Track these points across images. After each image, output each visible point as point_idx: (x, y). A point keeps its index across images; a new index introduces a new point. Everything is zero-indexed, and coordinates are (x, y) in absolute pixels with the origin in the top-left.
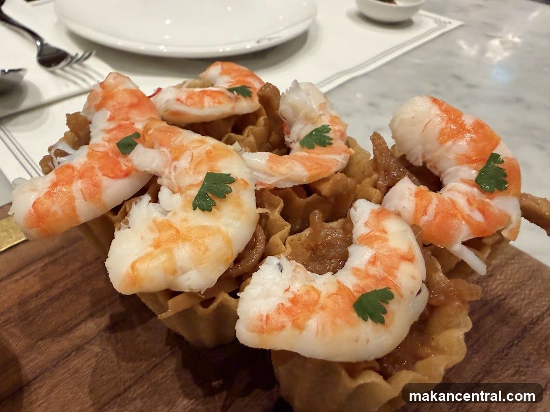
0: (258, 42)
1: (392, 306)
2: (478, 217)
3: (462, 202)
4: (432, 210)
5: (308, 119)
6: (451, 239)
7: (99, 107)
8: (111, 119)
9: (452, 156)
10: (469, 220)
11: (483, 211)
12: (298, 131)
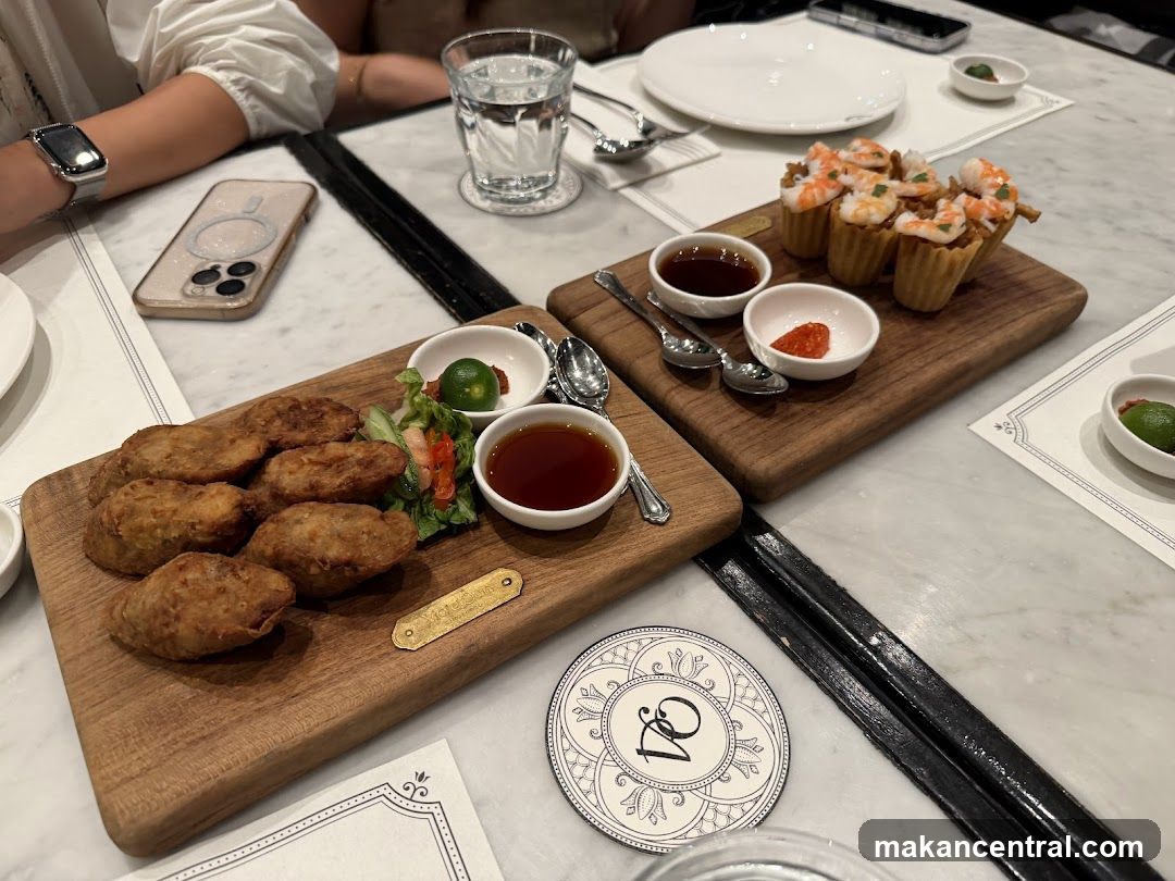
0: (848, 119)
1: (951, 229)
2: (994, 208)
3: (987, 202)
4: (972, 204)
5: (916, 169)
6: (980, 215)
7: (814, 158)
8: (822, 163)
9: (986, 185)
10: (989, 209)
11: (996, 206)
12: (911, 174)
